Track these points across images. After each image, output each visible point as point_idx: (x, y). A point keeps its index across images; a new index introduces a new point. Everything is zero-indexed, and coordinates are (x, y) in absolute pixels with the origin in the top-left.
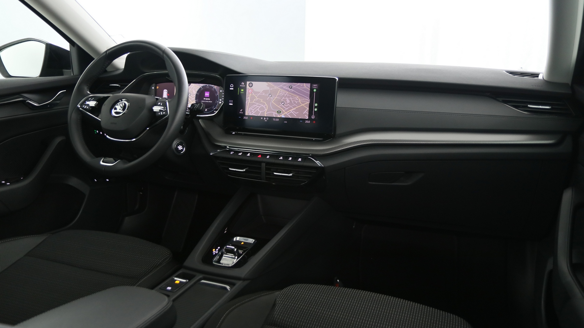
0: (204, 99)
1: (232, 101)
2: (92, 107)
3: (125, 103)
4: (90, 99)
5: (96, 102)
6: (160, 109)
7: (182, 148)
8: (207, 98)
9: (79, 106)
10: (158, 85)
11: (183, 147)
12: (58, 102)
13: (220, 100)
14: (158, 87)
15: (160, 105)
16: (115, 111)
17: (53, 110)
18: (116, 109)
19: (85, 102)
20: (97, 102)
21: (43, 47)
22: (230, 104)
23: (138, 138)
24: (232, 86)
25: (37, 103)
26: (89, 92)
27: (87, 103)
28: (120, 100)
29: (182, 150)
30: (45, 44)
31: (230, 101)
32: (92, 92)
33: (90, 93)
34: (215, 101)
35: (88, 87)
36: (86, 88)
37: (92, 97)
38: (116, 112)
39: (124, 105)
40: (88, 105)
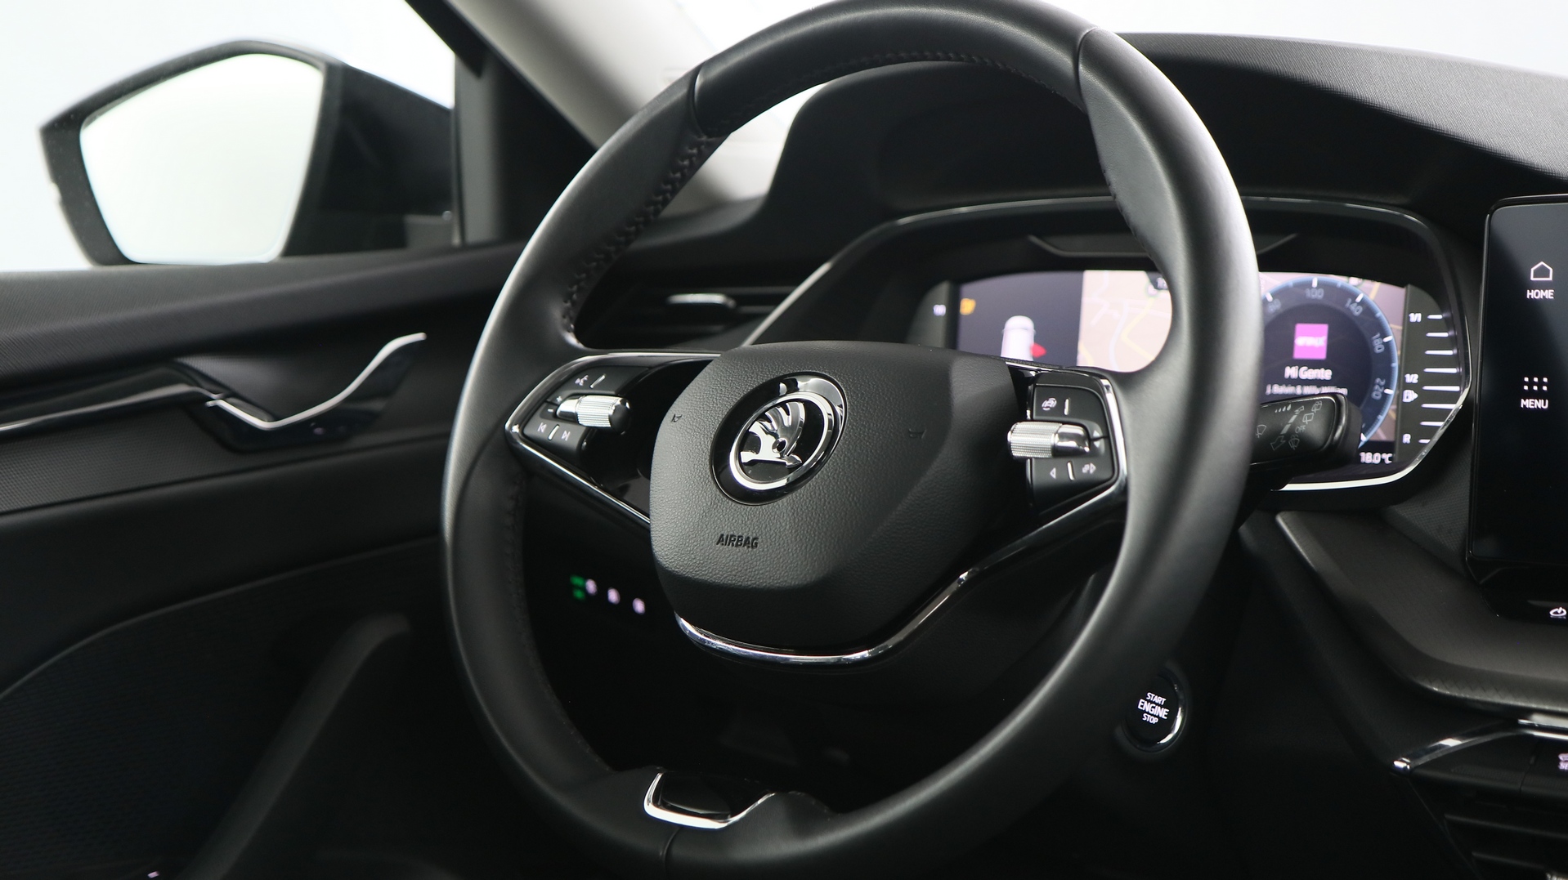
0: (1291, 372)
1: (1540, 384)
2: (593, 433)
3: (810, 406)
4: (580, 382)
5: (617, 401)
6: (1055, 440)
7: (1163, 713)
8: (1313, 364)
9: (516, 429)
10: (967, 288)
11: (1171, 706)
12: (377, 405)
13: (1412, 378)
14: (967, 306)
15: (1055, 416)
16: (747, 456)
17: (349, 452)
18: (752, 443)
19: (547, 400)
20: (623, 403)
21: (310, 87)
22: (1527, 403)
23: (890, 643)
24: (1542, 272)
25: (262, 413)
26: (572, 340)
27: (567, 406)
28: (782, 385)
29: (1165, 725)
30: (322, 66)
31: (1531, 384)
32: (593, 339)
33: (580, 346)
34: (1368, 385)
35: (568, 304)
36: (557, 312)
37: (592, 369)
38: (753, 463)
39: (802, 416)
40: (572, 418)
